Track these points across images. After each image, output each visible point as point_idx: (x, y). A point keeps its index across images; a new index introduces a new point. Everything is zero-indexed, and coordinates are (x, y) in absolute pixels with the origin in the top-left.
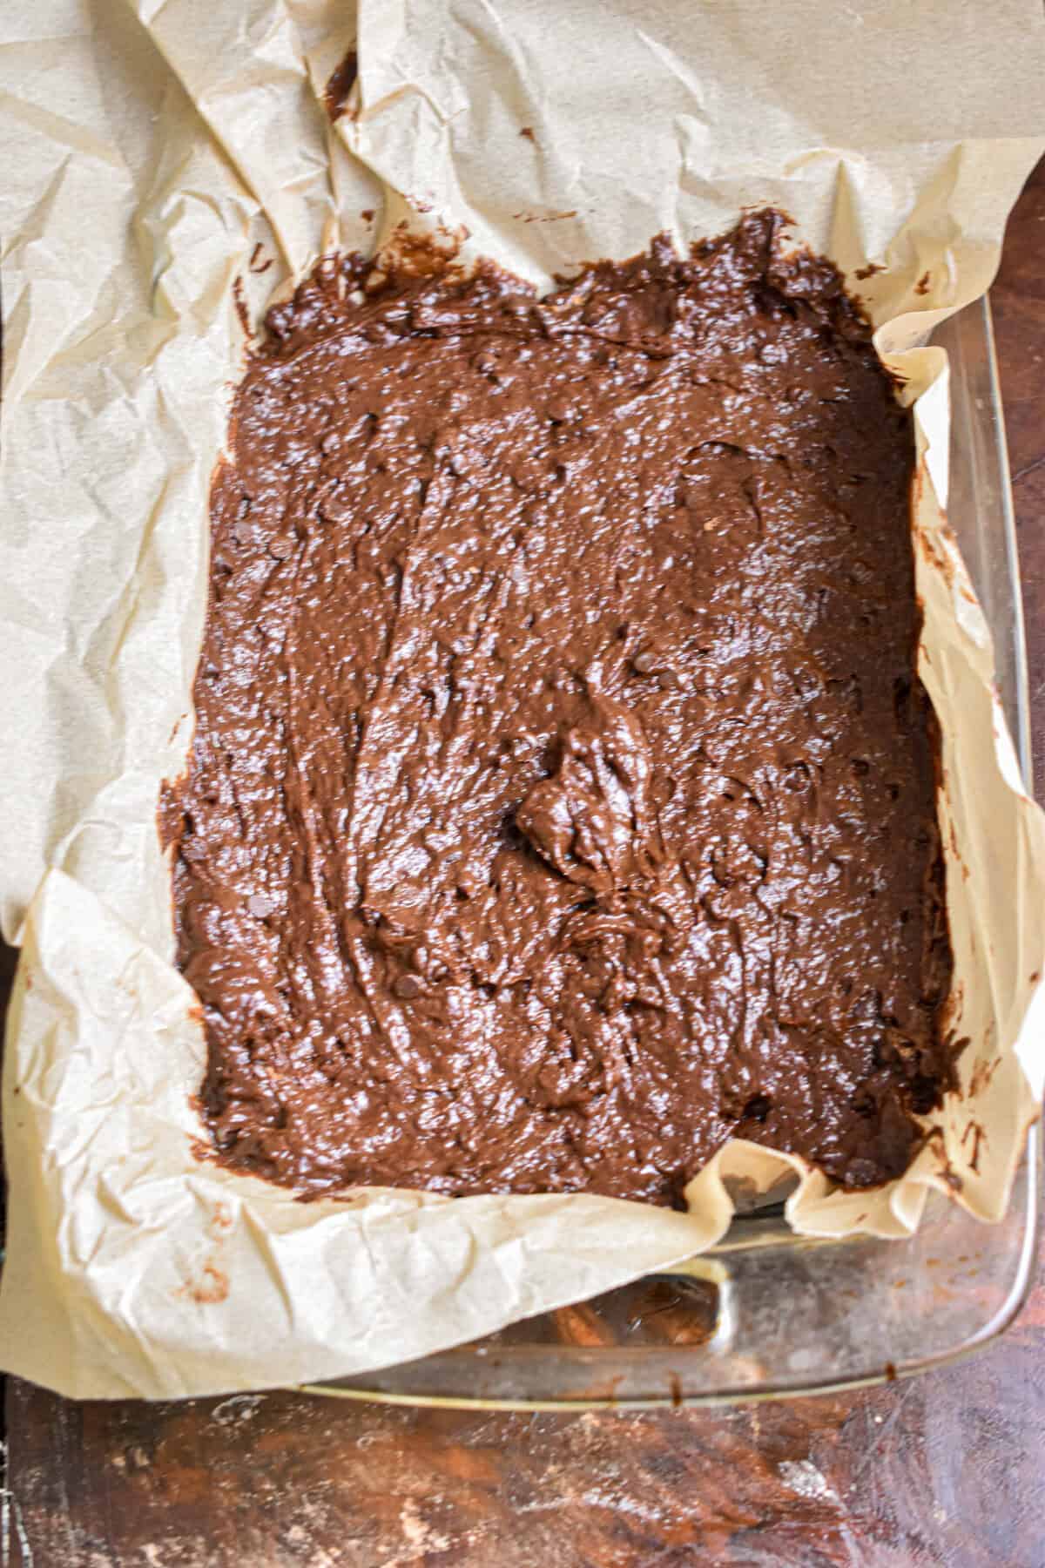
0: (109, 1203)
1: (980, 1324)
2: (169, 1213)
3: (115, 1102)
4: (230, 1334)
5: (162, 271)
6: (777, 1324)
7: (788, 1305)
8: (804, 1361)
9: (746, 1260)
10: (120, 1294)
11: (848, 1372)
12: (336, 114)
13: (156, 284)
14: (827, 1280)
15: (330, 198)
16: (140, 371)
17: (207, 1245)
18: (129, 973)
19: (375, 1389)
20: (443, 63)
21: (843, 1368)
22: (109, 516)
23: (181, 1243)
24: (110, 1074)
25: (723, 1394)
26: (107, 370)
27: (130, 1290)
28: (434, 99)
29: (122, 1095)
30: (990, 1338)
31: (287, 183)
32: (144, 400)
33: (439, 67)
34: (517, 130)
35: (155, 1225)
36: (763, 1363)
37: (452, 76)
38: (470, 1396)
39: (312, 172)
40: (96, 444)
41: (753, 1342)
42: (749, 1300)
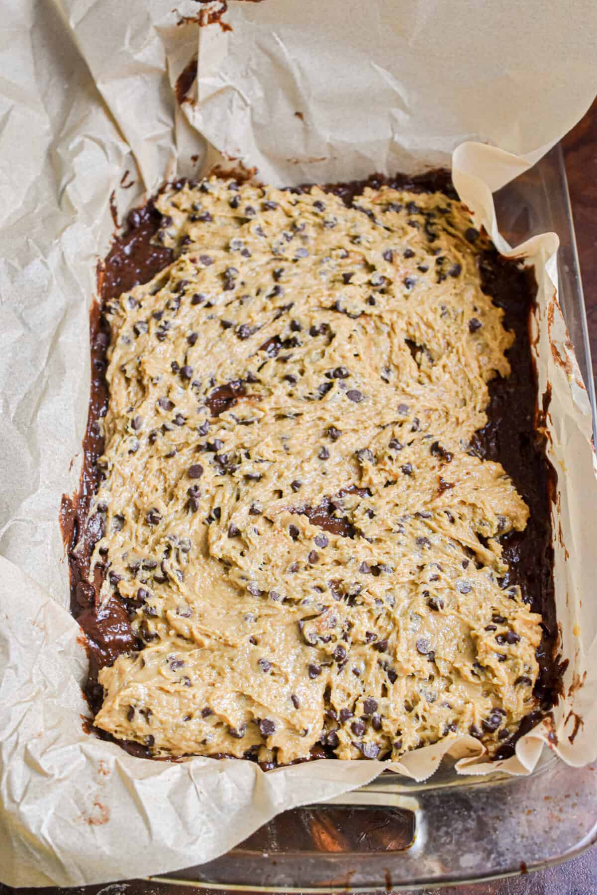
0: (31, 764)
1: (578, 839)
2: (70, 767)
3: (33, 699)
4: (112, 844)
5: (68, 182)
6: (452, 837)
7: (459, 825)
8: (469, 861)
9: (432, 796)
10: (41, 821)
11: (498, 868)
12: (182, 99)
13: (64, 190)
14: (483, 809)
15: (173, 147)
16: (51, 243)
17: (95, 788)
18: (41, 616)
19: (198, 880)
20: (249, 71)
21: (493, 867)
22: (29, 329)
23: (78, 787)
24: (30, 681)
25: (417, 882)
26: (30, 240)
27: (47, 818)
28: (242, 92)
29: (38, 693)
30: (586, 847)
31: (149, 135)
32: (53, 259)
33: (247, 74)
34: (293, 112)
35: (62, 777)
36: (444, 863)
37: (254, 78)
38: (258, 884)
39: (163, 130)
40: (23, 286)
41: (437, 849)
42: (435, 823)
